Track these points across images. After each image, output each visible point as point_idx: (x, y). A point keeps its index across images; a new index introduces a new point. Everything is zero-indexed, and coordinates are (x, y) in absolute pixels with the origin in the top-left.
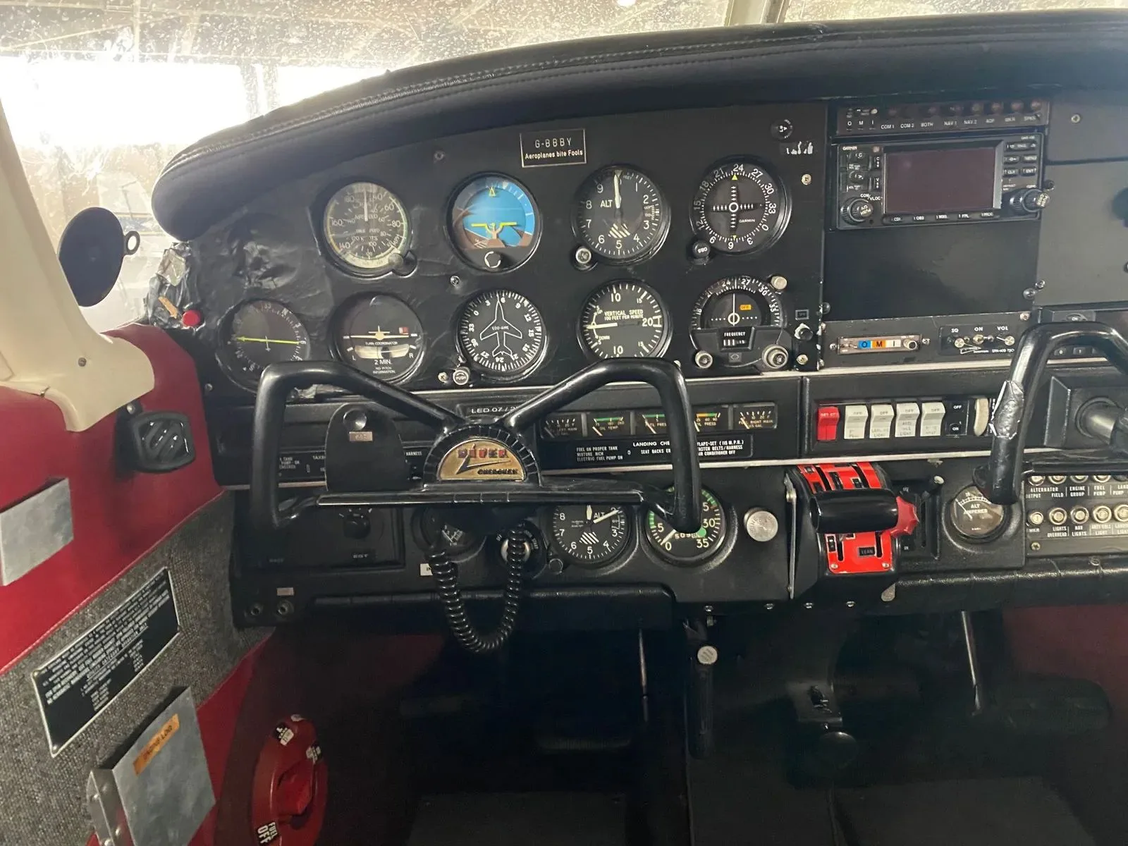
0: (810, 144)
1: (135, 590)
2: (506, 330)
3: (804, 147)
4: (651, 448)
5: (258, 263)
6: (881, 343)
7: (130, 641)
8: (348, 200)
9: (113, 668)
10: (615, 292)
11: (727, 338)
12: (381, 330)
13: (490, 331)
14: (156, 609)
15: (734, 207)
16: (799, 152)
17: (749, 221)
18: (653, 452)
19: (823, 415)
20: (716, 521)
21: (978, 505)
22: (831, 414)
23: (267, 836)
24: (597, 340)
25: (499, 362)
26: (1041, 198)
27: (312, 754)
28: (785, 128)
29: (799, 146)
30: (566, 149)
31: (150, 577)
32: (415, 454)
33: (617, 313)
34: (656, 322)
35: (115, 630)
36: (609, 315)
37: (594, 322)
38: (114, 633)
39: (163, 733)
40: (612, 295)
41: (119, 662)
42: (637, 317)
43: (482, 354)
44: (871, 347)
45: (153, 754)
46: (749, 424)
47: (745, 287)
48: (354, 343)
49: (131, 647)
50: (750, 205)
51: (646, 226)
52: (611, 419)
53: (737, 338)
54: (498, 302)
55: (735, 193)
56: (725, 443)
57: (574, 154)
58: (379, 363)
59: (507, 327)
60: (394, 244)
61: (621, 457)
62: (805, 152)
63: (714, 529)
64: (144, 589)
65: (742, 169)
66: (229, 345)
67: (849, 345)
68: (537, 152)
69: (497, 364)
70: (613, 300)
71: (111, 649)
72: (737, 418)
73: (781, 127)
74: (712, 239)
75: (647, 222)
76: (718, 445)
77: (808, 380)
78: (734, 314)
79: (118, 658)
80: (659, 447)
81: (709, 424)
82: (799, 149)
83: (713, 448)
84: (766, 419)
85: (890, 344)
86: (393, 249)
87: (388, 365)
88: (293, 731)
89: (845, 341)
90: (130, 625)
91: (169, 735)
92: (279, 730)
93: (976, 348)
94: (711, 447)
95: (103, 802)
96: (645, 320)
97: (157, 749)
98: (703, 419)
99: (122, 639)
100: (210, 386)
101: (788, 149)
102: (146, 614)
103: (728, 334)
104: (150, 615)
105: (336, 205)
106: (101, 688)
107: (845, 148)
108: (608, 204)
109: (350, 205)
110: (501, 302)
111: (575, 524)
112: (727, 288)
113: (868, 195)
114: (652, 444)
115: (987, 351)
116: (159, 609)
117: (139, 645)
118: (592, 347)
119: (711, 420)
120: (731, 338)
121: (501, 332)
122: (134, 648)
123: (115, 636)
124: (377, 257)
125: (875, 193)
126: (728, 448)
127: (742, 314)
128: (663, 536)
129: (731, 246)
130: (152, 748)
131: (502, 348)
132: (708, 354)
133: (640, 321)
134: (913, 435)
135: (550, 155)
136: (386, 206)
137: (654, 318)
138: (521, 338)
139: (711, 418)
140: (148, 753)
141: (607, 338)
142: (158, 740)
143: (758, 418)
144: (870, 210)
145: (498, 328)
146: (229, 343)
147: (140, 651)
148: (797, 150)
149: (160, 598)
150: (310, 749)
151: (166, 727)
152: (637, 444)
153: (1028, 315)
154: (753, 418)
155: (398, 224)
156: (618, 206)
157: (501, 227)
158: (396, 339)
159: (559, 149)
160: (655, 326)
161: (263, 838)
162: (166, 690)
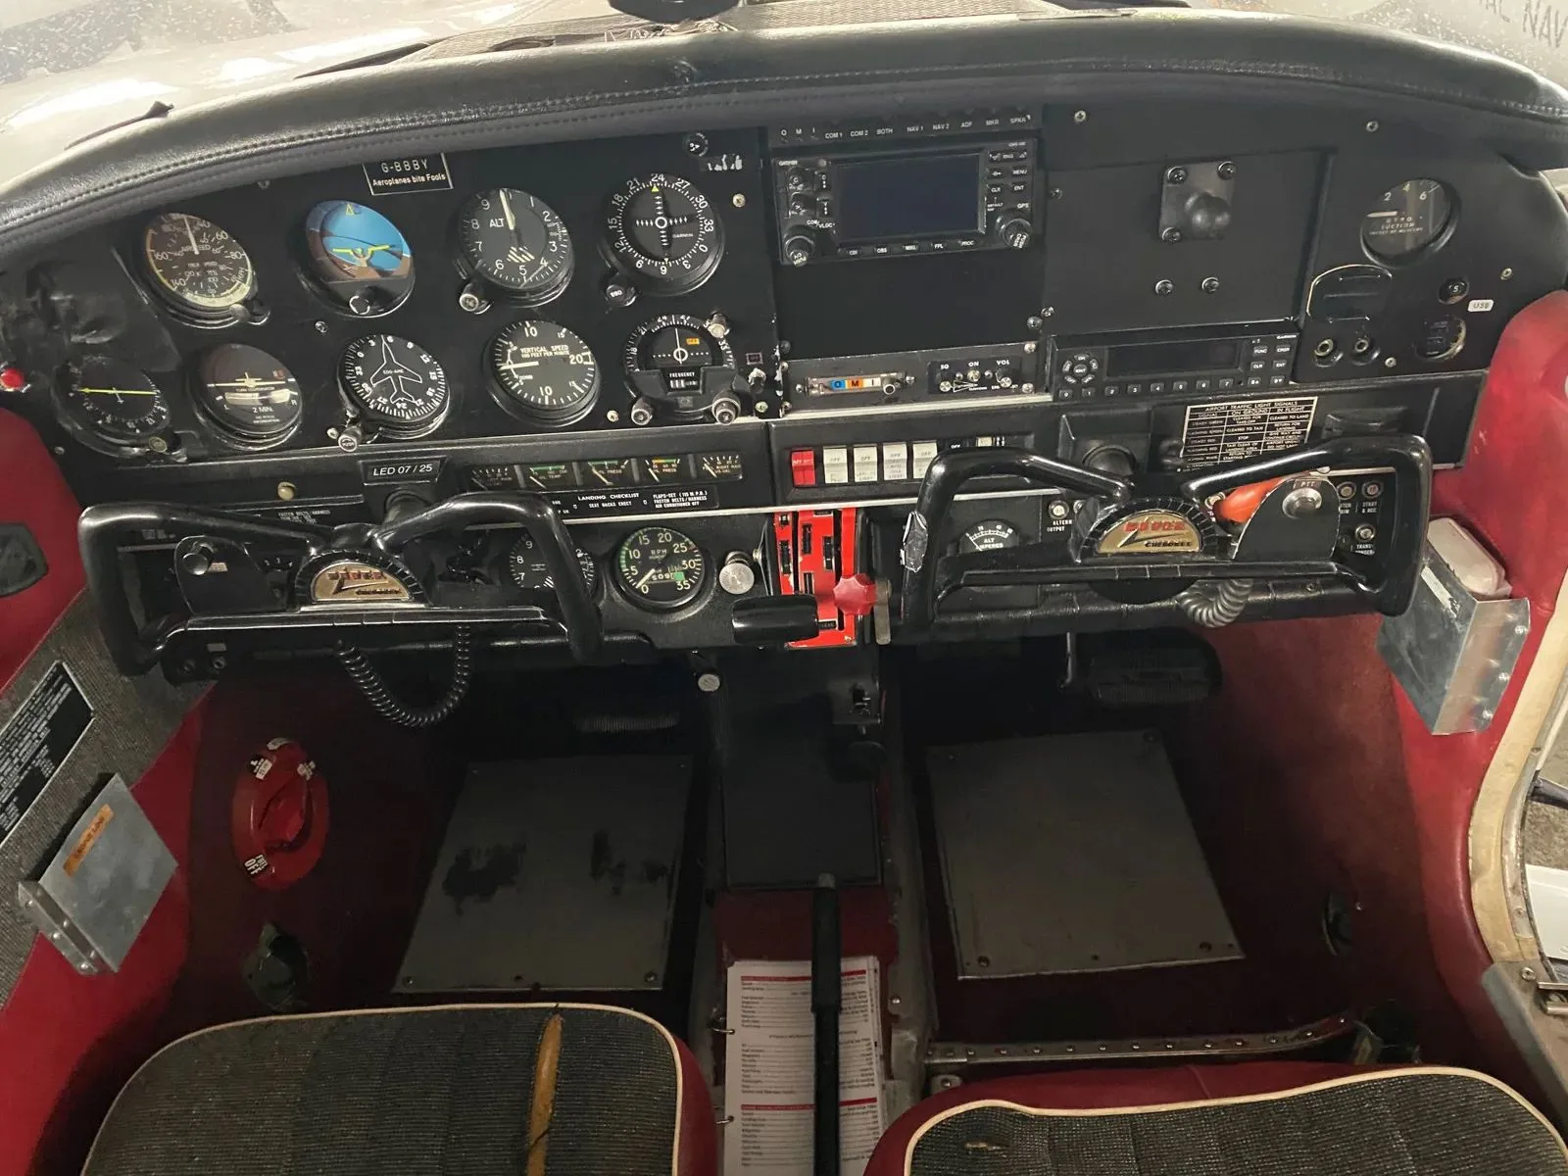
0: (738, 157)
1: (20, 703)
2: (400, 374)
3: (730, 162)
4: (600, 502)
5: (73, 316)
6: (857, 382)
7: (31, 753)
8: (166, 228)
9: (17, 785)
10: (528, 325)
11: (674, 379)
12: (251, 377)
13: (381, 375)
14: (56, 707)
15: (661, 223)
16: (725, 168)
17: (685, 235)
18: (603, 505)
19: (795, 463)
20: (696, 562)
21: (993, 539)
22: (805, 461)
23: (256, 868)
24: (517, 381)
25: (401, 408)
26: (1018, 238)
27: (304, 770)
28: (697, 146)
29: (723, 160)
30: (422, 172)
31: (38, 681)
32: (322, 512)
33: (536, 349)
34: (586, 358)
35: (8, 750)
36: (526, 352)
37: (509, 360)
38: (8, 753)
39: (93, 827)
40: (526, 329)
41: (22, 778)
42: (561, 353)
43: (379, 400)
44: (847, 387)
45: (87, 850)
46: (715, 469)
47: (685, 322)
48: (221, 391)
49: (33, 757)
50: (683, 219)
51: (554, 248)
52: (550, 468)
53: (687, 379)
54: (384, 342)
55: (660, 205)
56: (686, 494)
57: (434, 178)
58: (258, 410)
59: (401, 371)
60: (240, 277)
61: (567, 511)
62: (732, 167)
63: (694, 570)
64: (34, 696)
65: (663, 179)
66: (73, 397)
67: (818, 387)
68: (387, 177)
69: (399, 410)
70: (527, 335)
71: (9, 769)
72: (699, 465)
73: (692, 145)
74: (638, 262)
75: (554, 243)
76: (678, 496)
77: (773, 426)
78: (679, 349)
79: (21, 773)
80: (608, 500)
81: (669, 470)
82: (724, 163)
83: (673, 500)
84: (734, 464)
85: (867, 383)
86: (240, 285)
87: (269, 413)
88: (270, 760)
89: (814, 381)
90: (27, 737)
91: (103, 826)
92: (253, 763)
93: (972, 385)
94: (670, 499)
95: (41, 904)
96: (572, 357)
97: (89, 845)
98: (660, 466)
99: (20, 755)
100: (60, 449)
101: (709, 165)
102: (45, 719)
103: (674, 375)
104: (50, 717)
105: (153, 235)
106: (7, 809)
107: (782, 163)
108: (499, 223)
109: (170, 235)
110: (387, 342)
111: (535, 567)
112: (664, 324)
113: (816, 222)
114: (600, 497)
115: (985, 388)
116: (60, 706)
117: (45, 751)
118: (513, 388)
119: (670, 467)
120: (679, 378)
121: (395, 376)
122: (38, 757)
123: (10, 756)
124: (222, 294)
125: (823, 219)
126: (690, 499)
127: (690, 349)
128: (638, 579)
129: (664, 271)
130: (84, 845)
131: (400, 394)
132: (642, 410)
133: (566, 359)
134: (905, 477)
135: (404, 181)
136: (217, 235)
137: (584, 354)
138: (421, 382)
139: (670, 464)
140: (80, 851)
141: (530, 377)
142: (89, 836)
143: (724, 463)
144: (805, 259)
145: (390, 372)
146: (71, 395)
147: (46, 757)
148: (722, 165)
149: (58, 695)
150: (301, 766)
151: (96, 820)
152: (583, 498)
153: (1034, 346)
154: (719, 463)
155: (238, 255)
156: (512, 227)
157: (370, 253)
158: (273, 386)
159: (414, 173)
160: (586, 363)
161: (252, 870)
162: (92, 780)
